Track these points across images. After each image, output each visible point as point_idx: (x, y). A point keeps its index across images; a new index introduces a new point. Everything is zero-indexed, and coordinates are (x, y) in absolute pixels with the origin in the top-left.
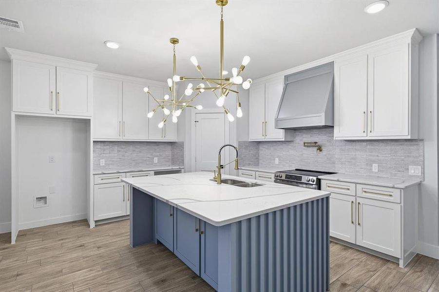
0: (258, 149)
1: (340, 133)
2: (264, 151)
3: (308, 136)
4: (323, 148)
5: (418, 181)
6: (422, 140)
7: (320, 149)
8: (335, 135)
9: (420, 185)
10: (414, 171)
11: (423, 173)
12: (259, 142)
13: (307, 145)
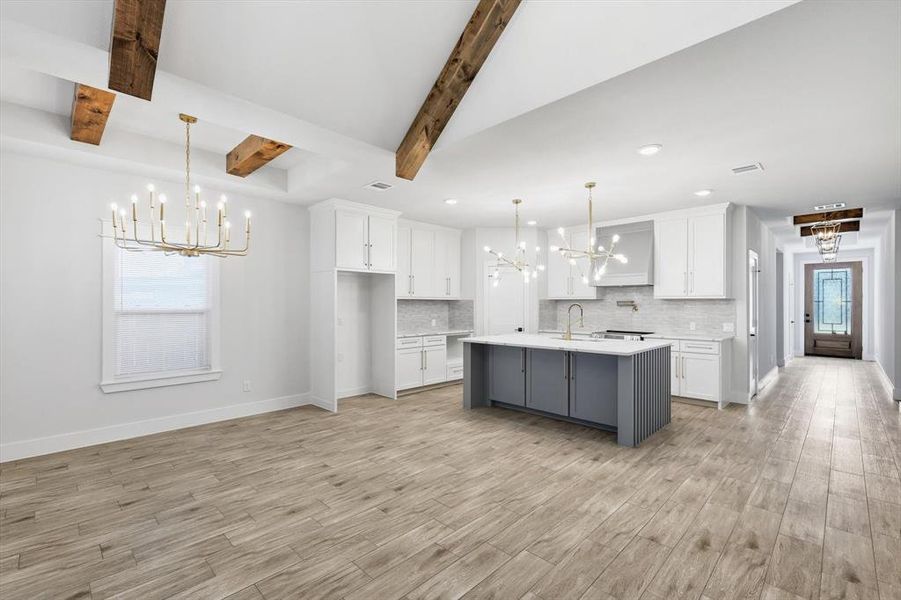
0: (555, 308)
1: (659, 292)
2: (562, 311)
3: (621, 294)
4: (638, 307)
5: (731, 336)
6: (734, 300)
7: (635, 308)
8: (655, 294)
9: (732, 339)
10: (728, 327)
11: (735, 330)
12: (557, 301)
13: (620, 304)
